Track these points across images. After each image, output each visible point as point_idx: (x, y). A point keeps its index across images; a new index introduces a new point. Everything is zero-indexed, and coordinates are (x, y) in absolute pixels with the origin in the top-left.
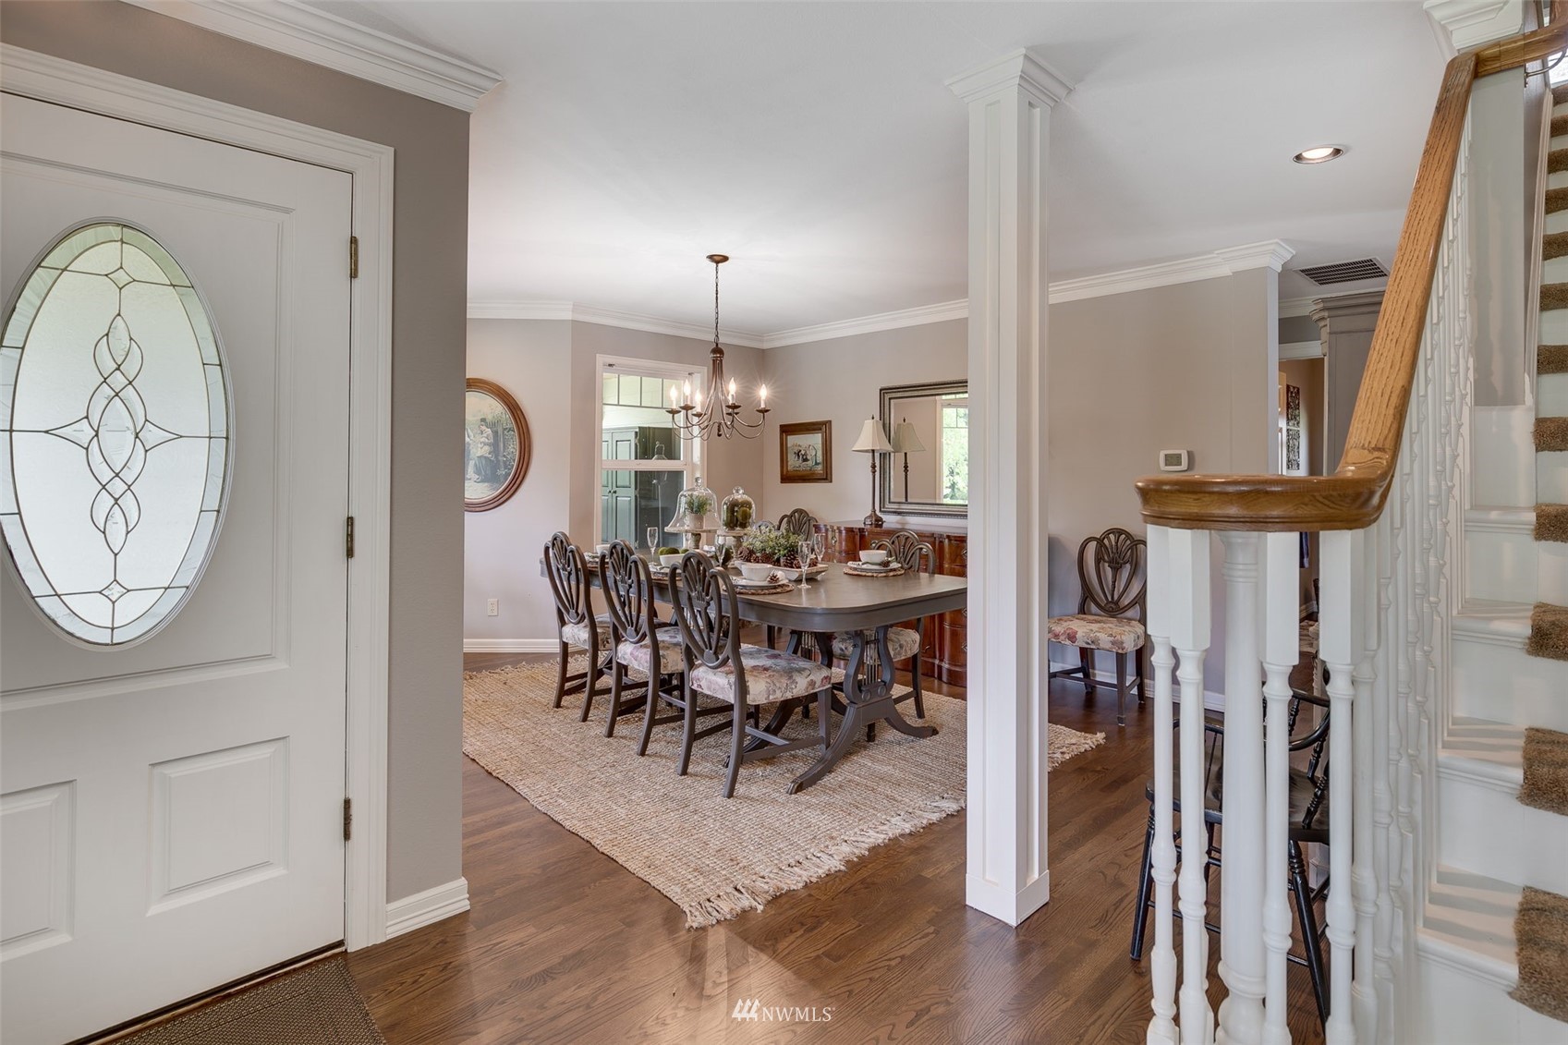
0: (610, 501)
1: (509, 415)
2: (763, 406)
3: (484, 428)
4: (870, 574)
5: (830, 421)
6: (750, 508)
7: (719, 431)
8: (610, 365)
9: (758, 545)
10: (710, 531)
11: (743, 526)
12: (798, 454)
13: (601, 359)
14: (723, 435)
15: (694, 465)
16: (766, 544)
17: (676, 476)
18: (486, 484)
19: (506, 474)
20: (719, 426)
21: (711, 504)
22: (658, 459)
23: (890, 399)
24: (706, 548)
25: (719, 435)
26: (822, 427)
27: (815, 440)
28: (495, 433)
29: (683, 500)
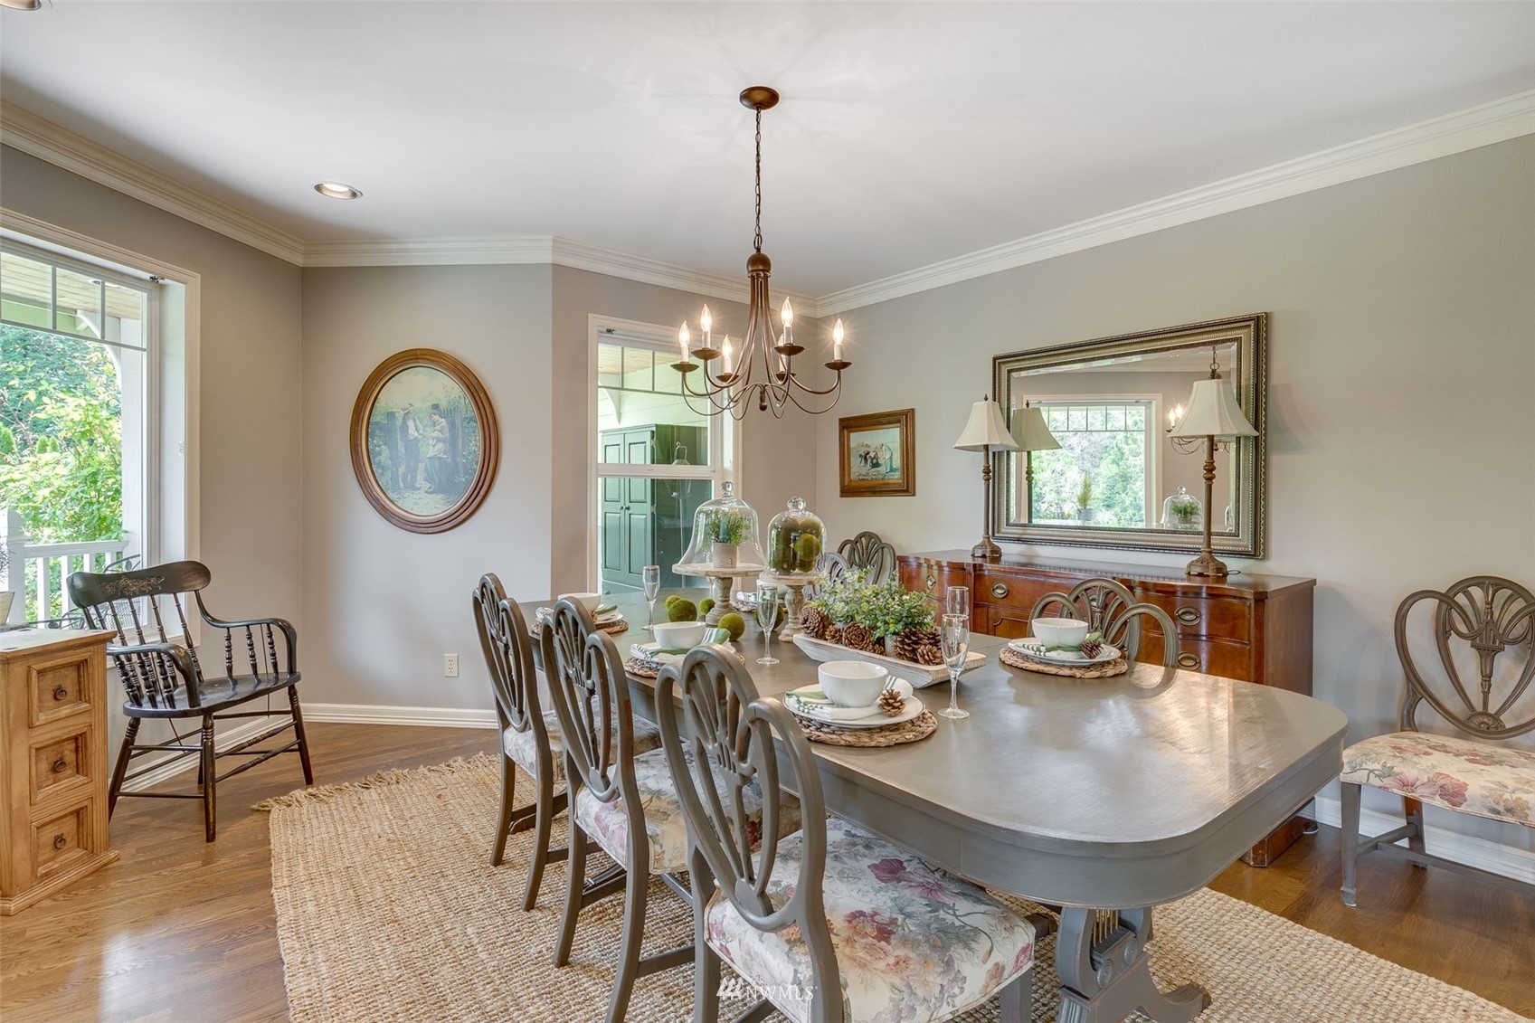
0: (622, 519)
1: (469, 400)
2: (837, 357)
3: (436, 417)
4: (1066, 672)
5: (913, 410)
6: (818, 534)
7: (762, 400)
8: (609, 331)
9: (840, 608)
10: (746, 574)
11: (806, 566)
12: (865, 457)
13: (596, 322)
14: (769, 407)
15: (724, 471)
16: (854, 606)
17: (701, 487)
18: (440, 496)
19: (466, 481)
20: (762, 393)
21: (748, 527)
22: (678, 464)
23: (1009, 372)
24: (741, 596)
25: (763, 408)
26: (904, 419)
27: (889, 439)
28: (452, 425)
29: (702, 520)
